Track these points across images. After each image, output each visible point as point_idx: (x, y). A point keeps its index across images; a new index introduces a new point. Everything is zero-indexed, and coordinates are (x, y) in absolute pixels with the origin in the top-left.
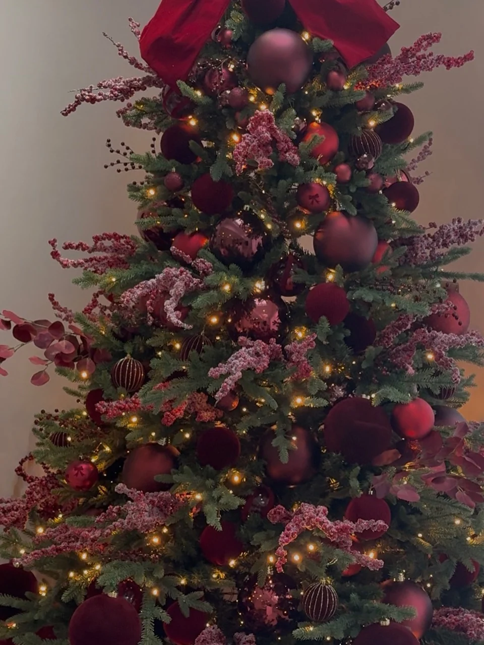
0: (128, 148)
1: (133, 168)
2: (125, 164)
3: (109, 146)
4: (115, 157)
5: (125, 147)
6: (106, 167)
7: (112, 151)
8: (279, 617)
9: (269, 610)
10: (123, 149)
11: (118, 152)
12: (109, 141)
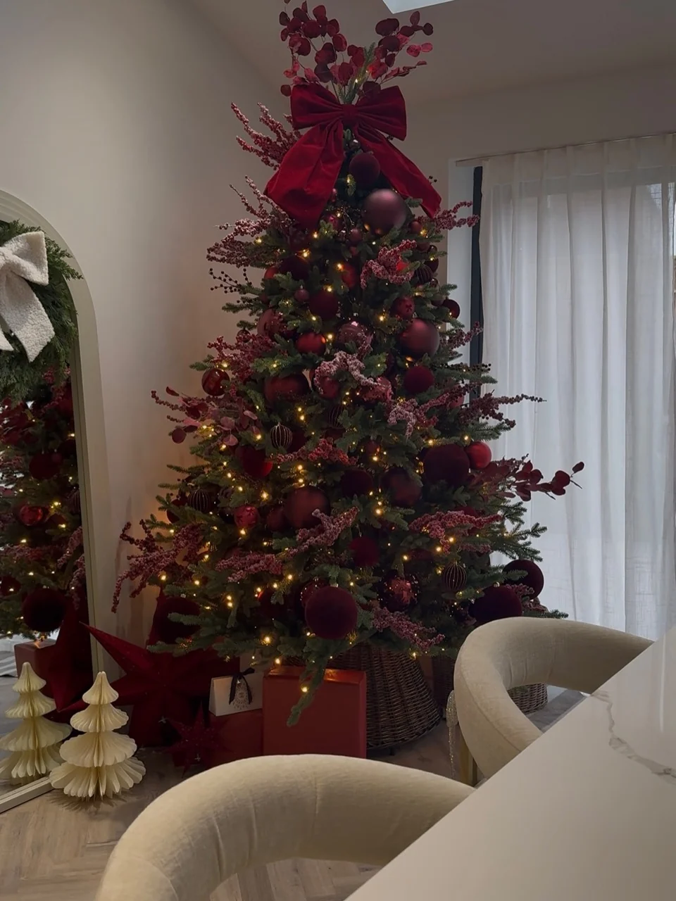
0: (226, 276)
1: (232, 291)
2: (226, 288)
3: (212, 273)
4: (218, 282)
5: (224, 275)
6: (212, 289)
7: (215, 278)
8: (412, 598)
9: (405, 593)
10: (223, 277)
11: (220, 278)
12: (211, 270)
